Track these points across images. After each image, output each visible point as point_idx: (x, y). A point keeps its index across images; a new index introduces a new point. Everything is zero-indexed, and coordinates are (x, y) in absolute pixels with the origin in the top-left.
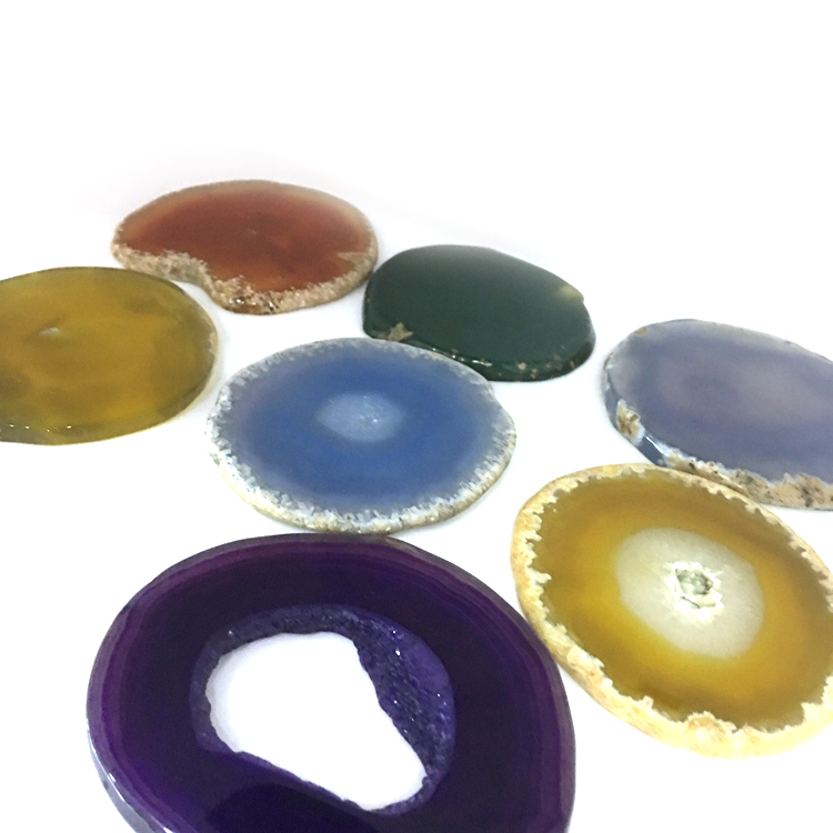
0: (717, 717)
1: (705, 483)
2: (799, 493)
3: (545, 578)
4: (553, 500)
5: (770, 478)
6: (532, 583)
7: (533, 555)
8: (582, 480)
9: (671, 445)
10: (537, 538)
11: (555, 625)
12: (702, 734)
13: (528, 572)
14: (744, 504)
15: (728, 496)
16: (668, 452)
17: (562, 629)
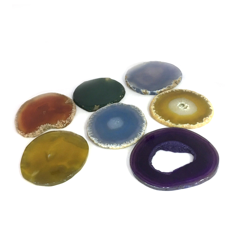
0: (205, 117)
1: (166, 92)
2: (175, 84)
3: (169, 120)
4: (154, 111)
5: (171, 84)
6: (168, 123)
7: (163, 119)
8: (154, 105)
9: (156, 90)
10: (161, 117)
11: (178, 125)
12: (206, 121)
13: (166, 122)
14: (173, 91)
15: (170, 91)
16: (156, 92)
17: (179, 124)
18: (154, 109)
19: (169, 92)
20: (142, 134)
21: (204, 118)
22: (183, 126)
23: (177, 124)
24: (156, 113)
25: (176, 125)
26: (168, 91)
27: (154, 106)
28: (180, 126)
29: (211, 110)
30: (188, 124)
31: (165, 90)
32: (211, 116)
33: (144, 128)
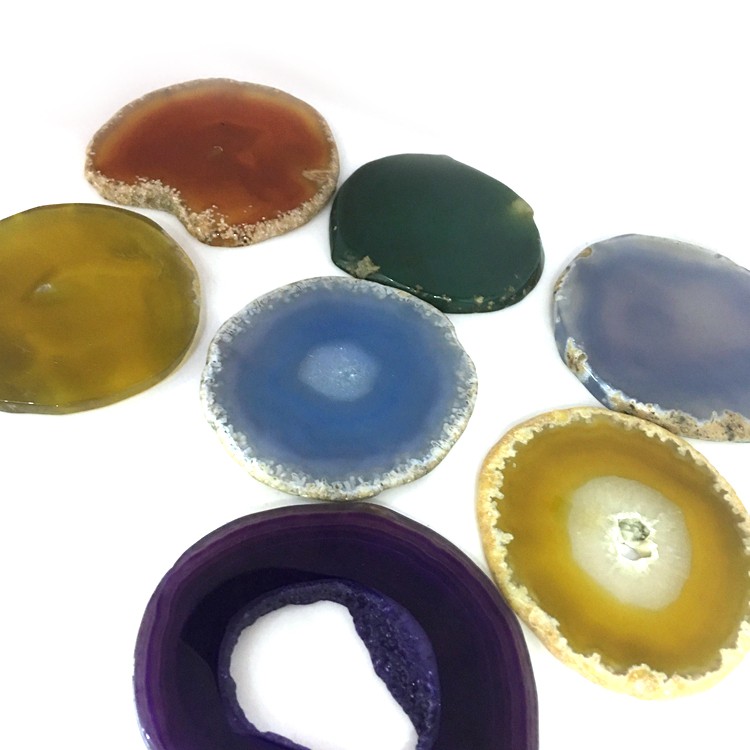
0: (652, 669)
1: (645, 426)
2: (723, 430)
3: (508, 538)
4: (512, 453)
5: (700, 418)
6: (497, 543)
7: (496, 514)
8: (537, 430)
9: (614, 387)
10: (500, 496)
11: (518, 586)
12: (640, 685)
13: (494, 532)
14: (677, 446)
15: (663, 439)
16: (611, 393)
17: (524, 590)
18: (517, 446)
19: (656, 436)
20: (363, 490)
21: (644, 666)
22: (529, 611)
23: (517, 580)
24: (502, 466)
25: (509, 578)
26: (660, 431)
27: (531, 436)
28: (519, 597)
29: (716, 664)
30: (555, 623)
31: (650, 419)
32: (681, 687)
33: (394, 478)
